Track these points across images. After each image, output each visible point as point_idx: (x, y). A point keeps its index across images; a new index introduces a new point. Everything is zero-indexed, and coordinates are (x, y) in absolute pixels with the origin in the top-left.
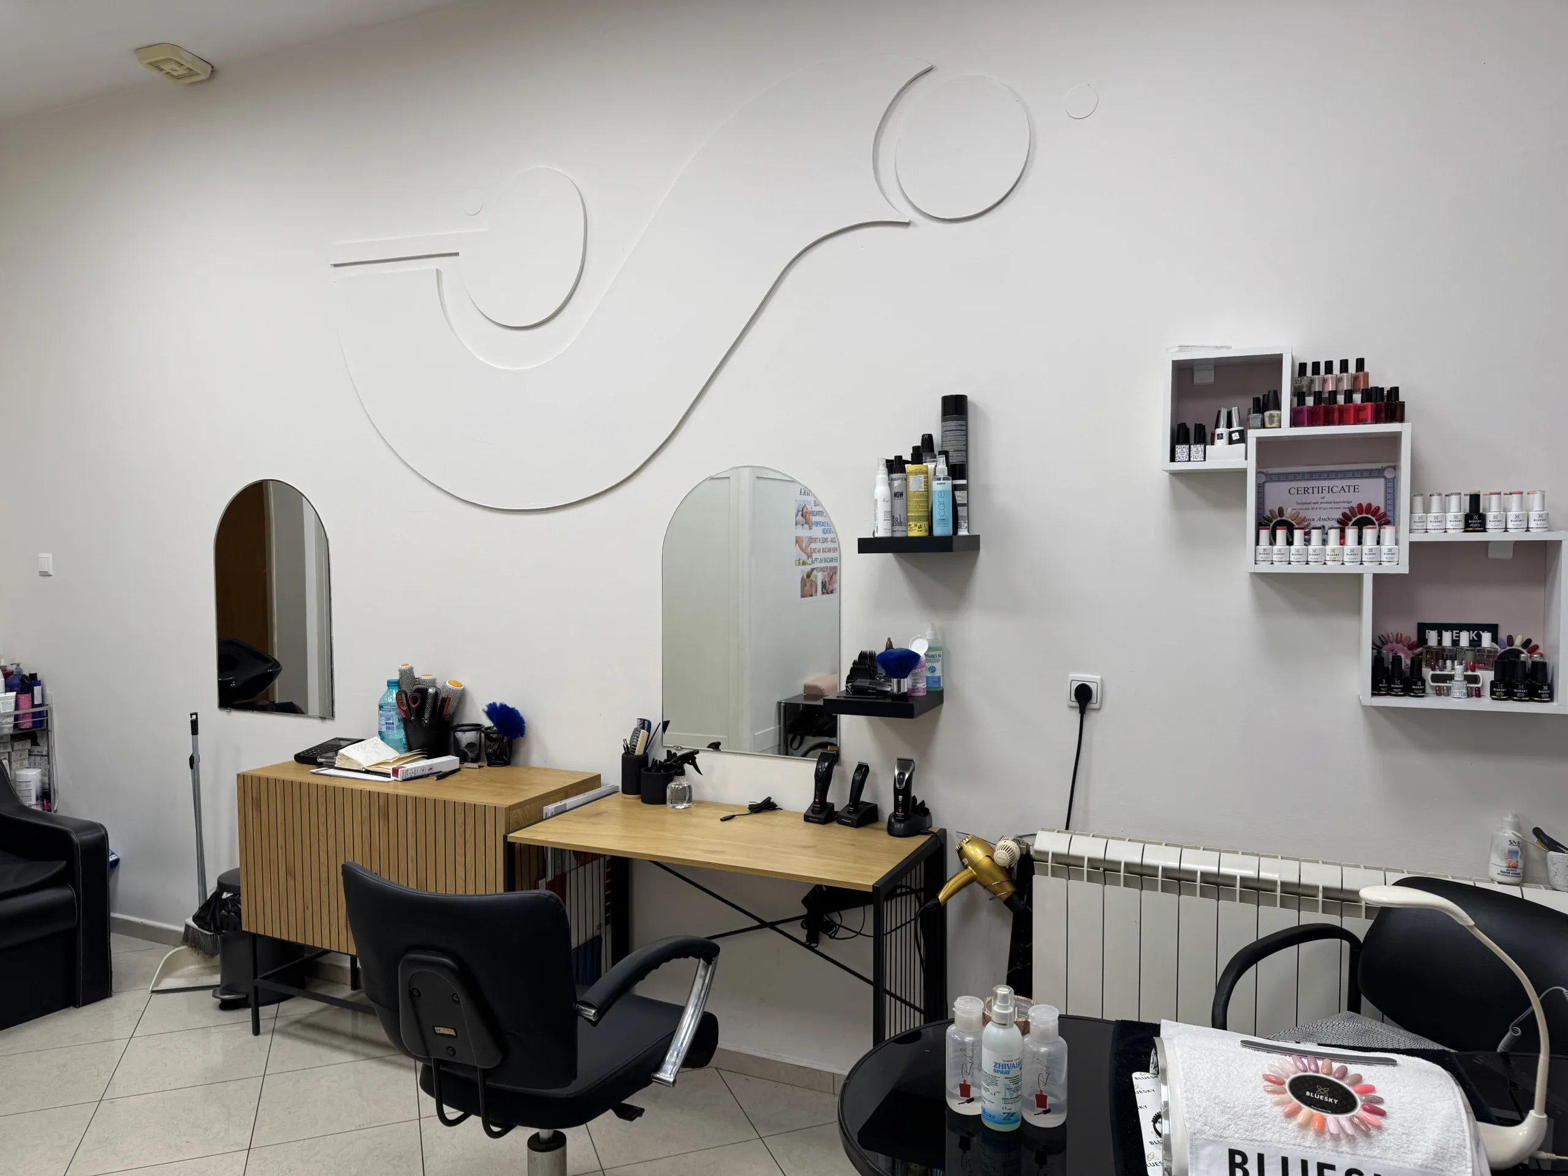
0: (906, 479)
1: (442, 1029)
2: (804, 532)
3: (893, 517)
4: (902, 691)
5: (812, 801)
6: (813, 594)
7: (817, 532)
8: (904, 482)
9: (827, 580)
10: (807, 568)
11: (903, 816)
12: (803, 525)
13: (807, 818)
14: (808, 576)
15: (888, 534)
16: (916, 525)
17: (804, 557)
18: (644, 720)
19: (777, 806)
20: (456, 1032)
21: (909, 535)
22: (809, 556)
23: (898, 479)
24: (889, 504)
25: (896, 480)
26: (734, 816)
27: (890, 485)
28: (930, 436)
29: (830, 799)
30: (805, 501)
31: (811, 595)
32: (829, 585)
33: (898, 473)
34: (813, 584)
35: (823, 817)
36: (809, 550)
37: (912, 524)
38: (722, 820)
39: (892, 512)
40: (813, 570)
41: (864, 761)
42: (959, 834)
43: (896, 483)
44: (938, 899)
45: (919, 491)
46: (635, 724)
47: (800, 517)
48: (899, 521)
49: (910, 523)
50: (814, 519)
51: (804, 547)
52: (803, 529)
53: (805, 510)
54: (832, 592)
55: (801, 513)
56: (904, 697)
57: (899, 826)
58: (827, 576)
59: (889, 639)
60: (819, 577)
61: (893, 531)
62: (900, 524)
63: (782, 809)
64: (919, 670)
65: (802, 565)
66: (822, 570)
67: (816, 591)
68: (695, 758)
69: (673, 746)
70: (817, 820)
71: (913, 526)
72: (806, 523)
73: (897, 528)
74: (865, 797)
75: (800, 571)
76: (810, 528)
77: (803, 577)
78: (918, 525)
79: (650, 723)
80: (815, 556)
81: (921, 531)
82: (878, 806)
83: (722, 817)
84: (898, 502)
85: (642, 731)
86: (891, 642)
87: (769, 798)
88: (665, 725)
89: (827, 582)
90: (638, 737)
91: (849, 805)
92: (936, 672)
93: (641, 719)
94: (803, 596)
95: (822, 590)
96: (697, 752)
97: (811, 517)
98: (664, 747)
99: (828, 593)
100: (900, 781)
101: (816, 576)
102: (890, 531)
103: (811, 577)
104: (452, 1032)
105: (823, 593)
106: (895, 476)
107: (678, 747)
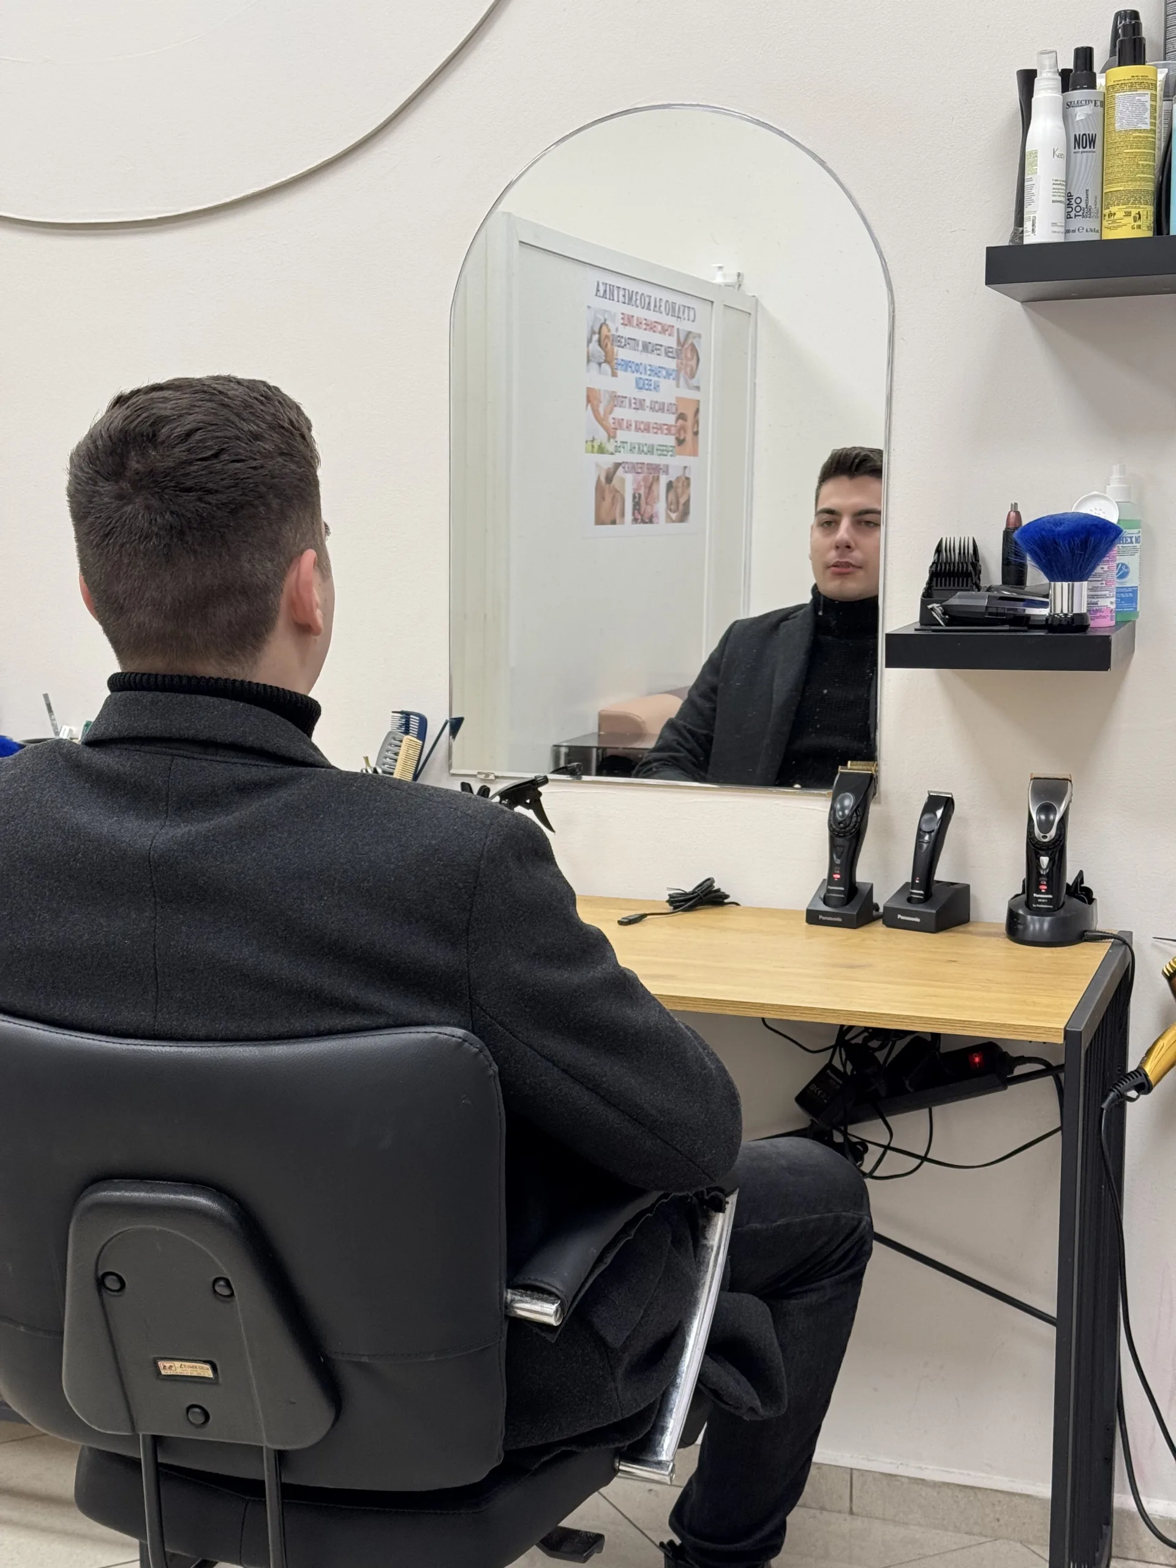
0: (1103, 104)
1: (177, 1364)
2: (603, 381)
3: (1069, 196)
5: (825, 875)
6: (618, 521)
7: (624, 384)
8: (1100, 109)
9: (642, 491)
10: (607, 461)
11: (1050, 901)
12: (600, 364)
13: (813, 917)
14: (609, 479)
15: (1058, 238)
16: (1128, 214)
17: (602, 435)
18: (406, 715)
19: (727, 897)
20: (214, 1368)
21: (1104, 238)
22: (611, 436)
23: (1088, 102)
24: (1062, 162)
25: (1079, 104)
26: (645, 916)
27: (1066, 118)
29: (862, 875)
30: (606, 311)
31: (614, 522)
32: (647, 503)
33: (1082, 88)
34: (617, 496)
35: (855, 913)
36: (611, 421)
37: (1118, 211)
38: (621, 923)
39: (1067, 182)
40: (617, 465)
41: (941, 789)
43: (1080, 114)
44: (1146, 1075)
45: (1140, 131)
46: (388, 723)
47: (594, 345)
48: (1083, 205)
49: (1113, 209)
50: (623, 354)
51: (601, 411)
52: (600, 372)
53: (604, 331)
54: (651, 521)
55: (596, 337)
56: (1076, 624)
57: (1037, 925)
58: (642, 483)
59: (1015, 506)
60: (628, 484)
61: (1067, 231)
62: (1087, 213)
63: (737, 904)
64: (1106, 568)
65: (598, 453)
66: (634, 468)
67: (623, 515)
68: (540, 794)
69: (475, 772)
70: (839, 920)
71: (1120, 215)
72: (605, 361)
73: (1076, 223)
74: (942, 874)
75: (592, 467)
76: (614, 375)
77: (599, 480)
78: (1134, 212)
79: (423, 722)
80: (621, 435)
81: (1139, 227)
82: (973, 891)
83: (620, 919)
84: (1085, 158)
85: (406, 738)
86: (1018, 514)
87: (710, 881)
88: (456, 725)
89: (643, 497)
90: (397, 754)
91: (913, 885)
92: (1129, 577)
93: (402, 713)
94: (599, 521)
95: (634, 514)
96: (545, 781)
97: (616, 348)
98: (454, 775)
99: (644, 522)
100: (1045, 826)
101: (623, 481)
102: (1063, 230)
103: (615, 481)
104: (206, 1371)
105: (635, 520)
106: (1077, 95)
107: (487, 775)
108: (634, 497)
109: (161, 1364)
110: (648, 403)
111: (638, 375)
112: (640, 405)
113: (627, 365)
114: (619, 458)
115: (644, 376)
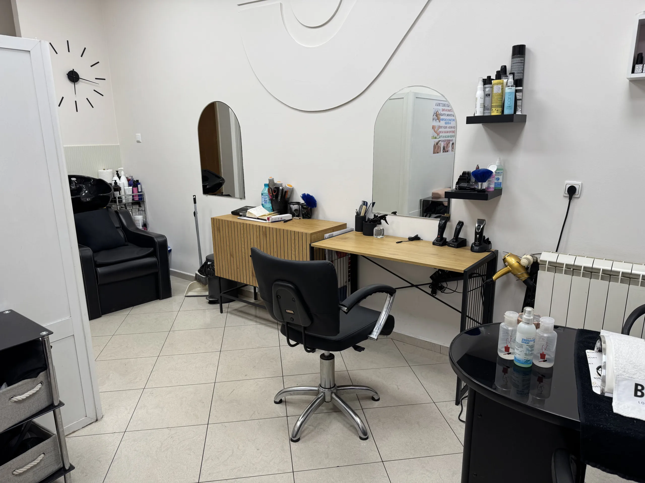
0: (492, 87)
1: (289, 311)
2: (436, 124)
3: (484, 106)
4: (483, 188)
5: (437, 236)
6: (439, 152)
7: (442, 123)
8: (491, 88)
9: (445, 146)
10: (437, 140)
11: (478, 244)
12: (436, 120)
13: (434, 244)
14: (437, 144)
15: (481, 115)
16: (496, 110)
17: (436, 135)
18: (365, 202)
19: (420, 238)
20: (294, 313)
21: (491, 115)
22: (438, 135)
23: (489, 87)
24: (483, 100)
25: (487, 88)
26: (402, 241)
27: (484, 91)
28: (505, 66)
29: (444, 236)
30: (438, 109)
31: (438, 153)
32: (446, 148)
33: (488, 84)
34: (439, 147)
35: (441, 243)
36: (438, 132)
37: (494, 109)
38: (396, 243)
39: (484, 103)
40: (439, 141)
41: (461, 220)
42: (504, 253)
43: (487, 90)
44: (493, 279)
45: (499, 93)
46: (361, 203)
47: (435, 116)
48: (487, 108)
49: (493, 109)
50: (442, 117)
51: (436, 130)
52: (436, 122)
53: (437, 113)
54: (447, 151)
55: (435, 114)
56: (483, 191)
57: (476, 248)
58: (446, 144)
59: (478, 165)
60: (442, 145)
61: (484, 113)
62: (488, 109)
63: (422, 240)
64: (492, 179)
65: (435, 139)
66: (444, 141)
67: (440, 151)
68: (386, 218)
69: (376, 213)
70: (438, 245)
71: (494, 110)
72: (437, 119)
73: (486, 111)
74: (461, 236)
75: (433, 142)
76: (439, 122)
77: (434, 144)
78: (497, 109)
79: (367, 203)
80: (441, 134)
81: (498, 112)
82: (467, 240)
83: (396, 242)
84: (488, 99)
85: (364, 206)
86: (478, 167)
87: (417, 235)
88: (374, 204)
89: (446, 147)
90: (362, 209)
91: (454, 239)
92: (499, 180)
93: (363, 201)
94: (434, 153)
95: (443, 150)
96: (387, 215)
97: (440, 116)
98: (373, 213)
99: (445, 152)
100: (478, 229)
101: (441, 144)
102: (483, 113)
103: (438, 144)
104: (292, 312)
105: (443, 152)
106: (487, 86)
107: (378, 213)
108: (443, 147)
109: (286, 310)
110: (448, 127)
111: (446, 121)
112: (446, 127)
113: (443, 119)
114: (440, 139)
115: (447, 121)
